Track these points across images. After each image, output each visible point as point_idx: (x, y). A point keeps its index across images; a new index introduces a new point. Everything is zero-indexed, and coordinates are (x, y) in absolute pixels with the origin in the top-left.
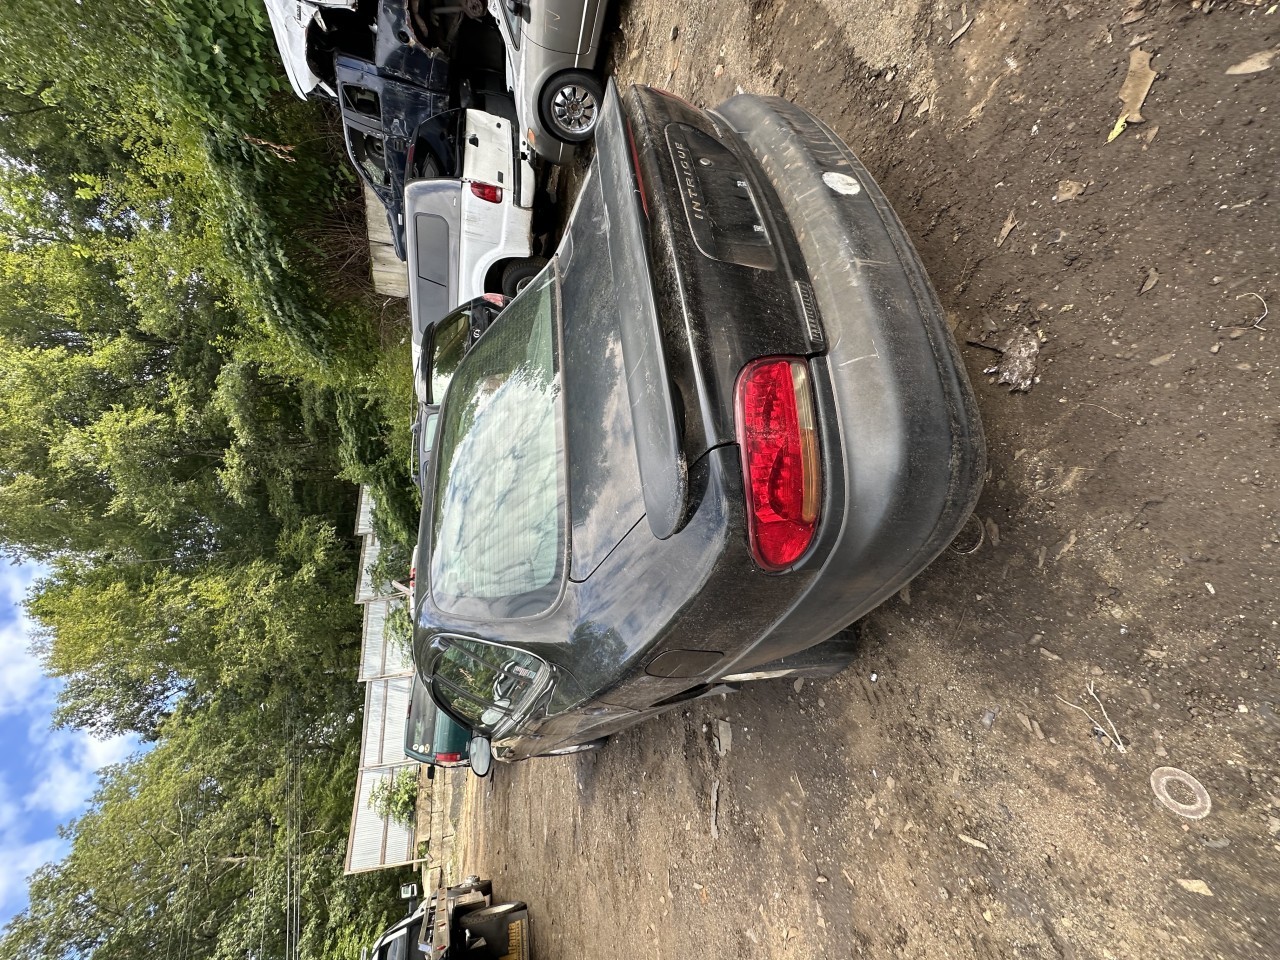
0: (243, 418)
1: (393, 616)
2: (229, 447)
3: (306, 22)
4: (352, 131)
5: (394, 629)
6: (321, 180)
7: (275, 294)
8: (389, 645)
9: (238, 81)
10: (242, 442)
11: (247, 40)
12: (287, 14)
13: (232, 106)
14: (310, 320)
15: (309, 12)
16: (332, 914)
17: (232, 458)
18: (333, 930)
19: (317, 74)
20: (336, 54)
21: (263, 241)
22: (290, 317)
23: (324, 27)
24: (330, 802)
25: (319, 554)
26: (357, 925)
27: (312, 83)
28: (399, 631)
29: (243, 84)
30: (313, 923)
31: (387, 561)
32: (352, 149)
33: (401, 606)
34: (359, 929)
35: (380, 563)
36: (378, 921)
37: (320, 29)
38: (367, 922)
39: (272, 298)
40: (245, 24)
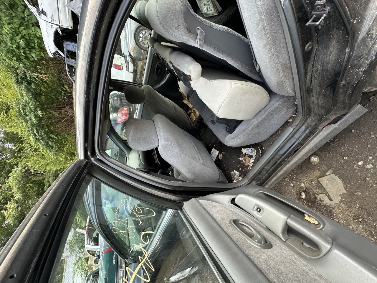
0: (19, 188)
1: (78, 261)
2: (10, 201)
3: (54, 29)
4: (68, 65)
5: (79, 268)
6: (57, 91)
7: (36, 128)
8: (76, 275)
9: (28, 52)
10: (16, 198)
11: (33, 41)
12: (47, 27)
13: (25, 60)
14: (49, 138)
15: (55, 27)
17: (11, 205)
19: (57, 47)
20: (64, 41)
21: (33, 109)
22: (41, 136)
23: (61, 33)
27: (55, 50)
28: (81, 268)
29: (30, 53)
31: (76, 236)
32: (69, 71)
33: (82, 256)
35: (74, 238)
37: (59, 34)
39: (34, 129)
40: (33, 36)
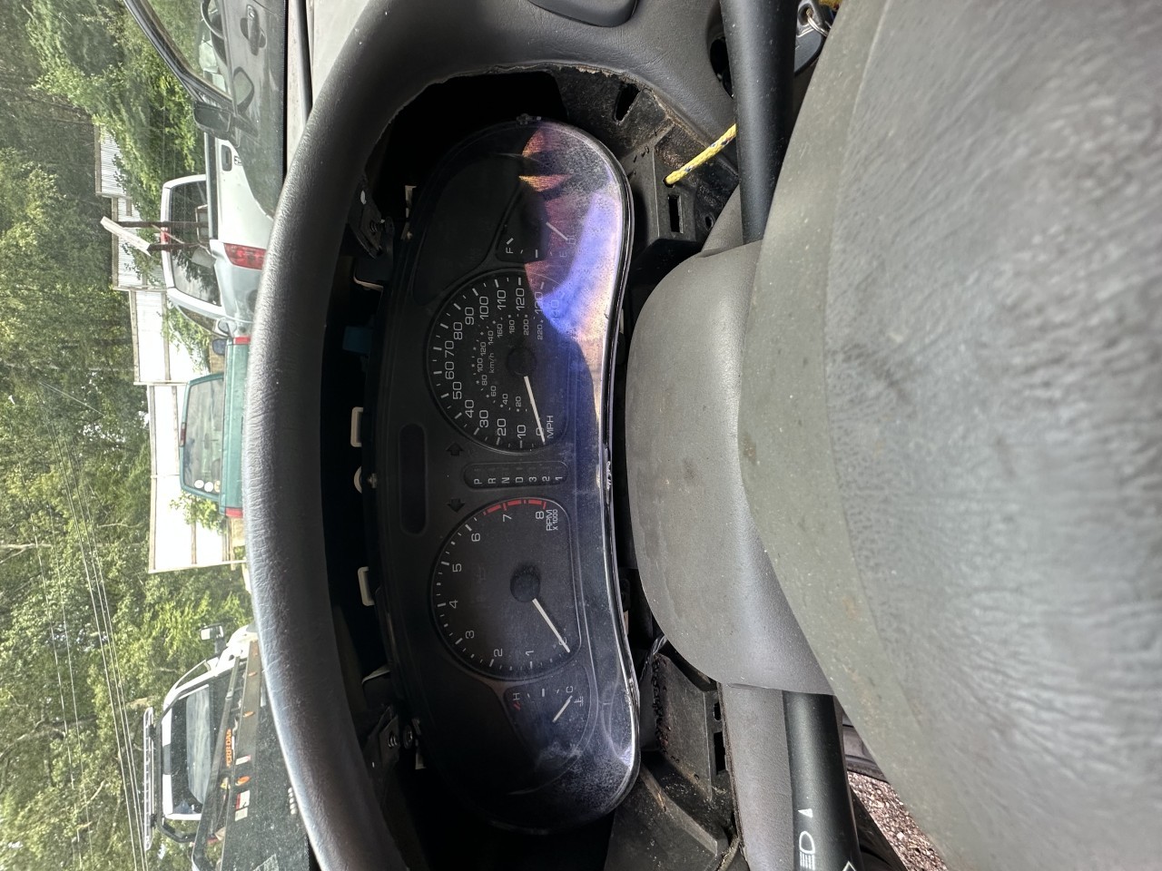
5: (177, 329)
16: (148, 594)
18: (152, 606)
24: (127, 500)
25: (34, 211)
26: (179, 602)
28: (185, 332)
30: (127, 601)
34: (180, 605)
36: (201, 599)
38: (188, 599)
